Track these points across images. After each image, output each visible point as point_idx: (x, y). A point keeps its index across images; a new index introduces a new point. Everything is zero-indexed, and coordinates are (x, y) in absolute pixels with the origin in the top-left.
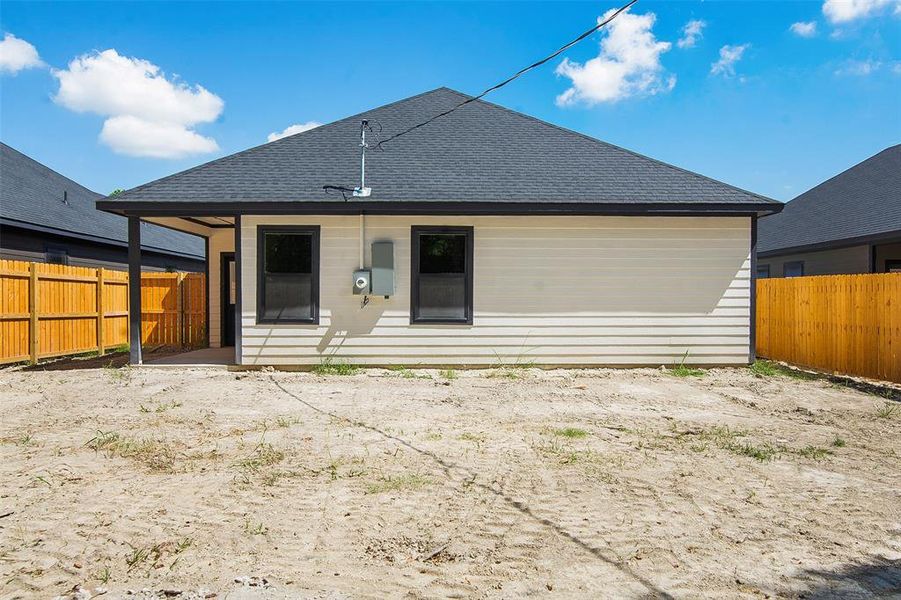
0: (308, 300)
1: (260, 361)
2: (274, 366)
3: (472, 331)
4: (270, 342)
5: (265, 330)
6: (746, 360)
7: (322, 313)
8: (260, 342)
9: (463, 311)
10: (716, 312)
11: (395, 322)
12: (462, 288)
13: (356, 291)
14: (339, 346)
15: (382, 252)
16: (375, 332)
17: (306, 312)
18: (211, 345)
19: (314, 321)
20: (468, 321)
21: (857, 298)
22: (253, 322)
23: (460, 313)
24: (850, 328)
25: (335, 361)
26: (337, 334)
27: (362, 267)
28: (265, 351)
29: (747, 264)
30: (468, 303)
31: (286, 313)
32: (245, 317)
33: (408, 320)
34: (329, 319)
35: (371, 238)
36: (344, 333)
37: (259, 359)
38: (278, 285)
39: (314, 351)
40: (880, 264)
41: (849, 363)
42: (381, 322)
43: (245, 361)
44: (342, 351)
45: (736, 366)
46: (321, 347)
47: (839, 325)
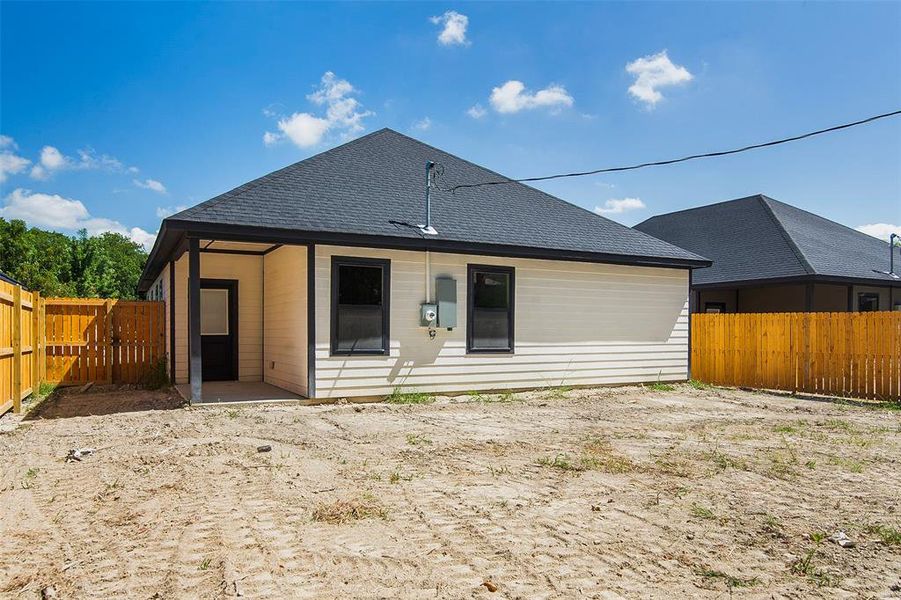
0: (380, 332)
1: (335, 394)
2: (347, 398)
3: (514, 359)
4: (344, 374)
5: (339, 362)
6: (685, 377)
7: (393, 344)
8: (334, 374)
9: (507, 341)
10: (670, 341)
11: (455, 352)
12: (506, 321)
13: (424, 323)
14: (406, 376)
15: (445, 285)
16: (438, 361)
17: (377, 343)
18: (177, 380)
19: (384, 352)
20: (510, 350)
21: (737, 331)
22: (326, 354)
23: (504, 343)
24: (728, 353)
25: (404, 391)
26: (405, 364)
27: (428, 301)
28: (339, 384)
29: (687, 305)
30: (511, 336)
31: (361, 344)
32: (319, 349)
33: (464, 350)
34: (397, 350)
35: (435, 273)
36: (411, 363)
37: (334, 391)
38: (349, 318)
39: (385, 382)
40: (703, 307)
41: (726, 376)
42: (443, 352)
43: (319, 395)
44: (409, 381)
45: (680, 382)
46: (391, 378)
47: (717, 350)
